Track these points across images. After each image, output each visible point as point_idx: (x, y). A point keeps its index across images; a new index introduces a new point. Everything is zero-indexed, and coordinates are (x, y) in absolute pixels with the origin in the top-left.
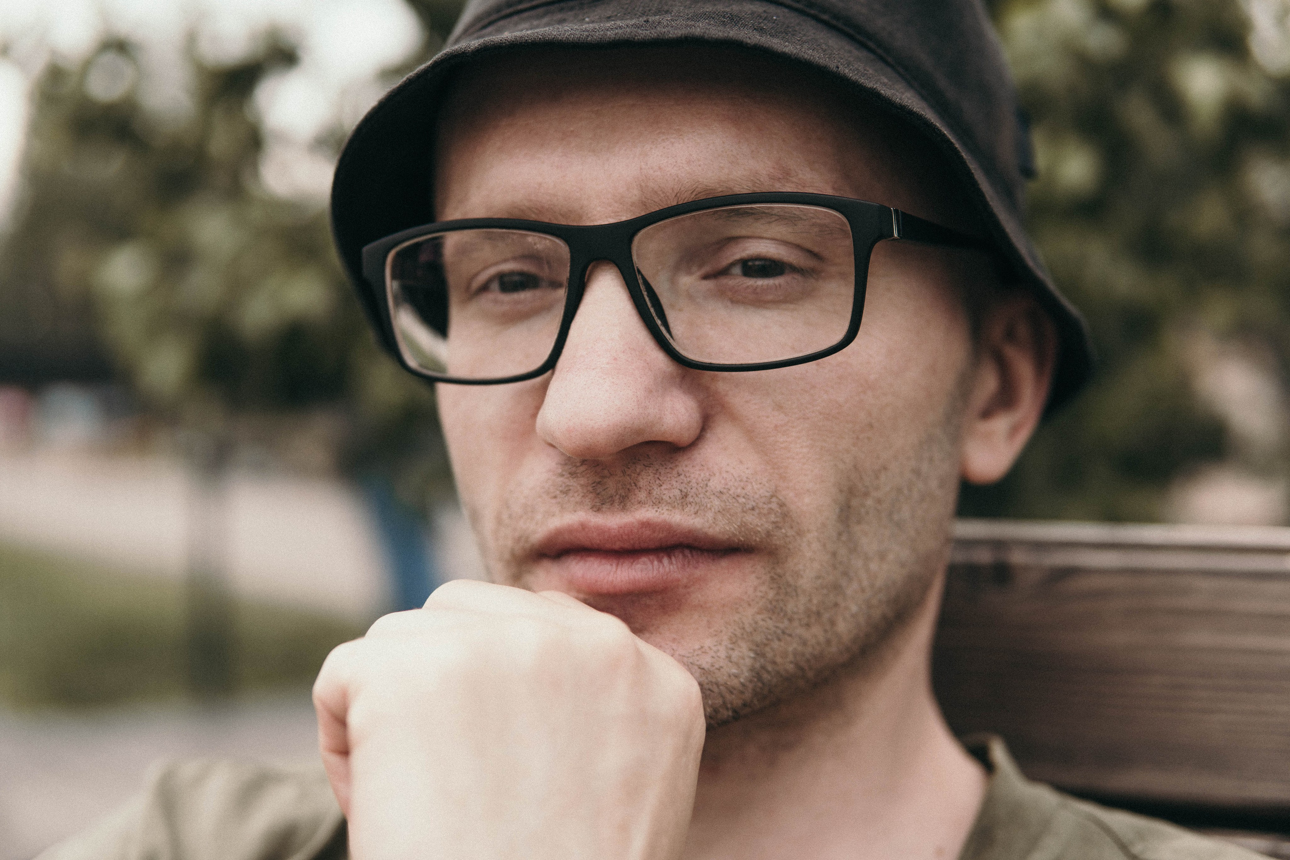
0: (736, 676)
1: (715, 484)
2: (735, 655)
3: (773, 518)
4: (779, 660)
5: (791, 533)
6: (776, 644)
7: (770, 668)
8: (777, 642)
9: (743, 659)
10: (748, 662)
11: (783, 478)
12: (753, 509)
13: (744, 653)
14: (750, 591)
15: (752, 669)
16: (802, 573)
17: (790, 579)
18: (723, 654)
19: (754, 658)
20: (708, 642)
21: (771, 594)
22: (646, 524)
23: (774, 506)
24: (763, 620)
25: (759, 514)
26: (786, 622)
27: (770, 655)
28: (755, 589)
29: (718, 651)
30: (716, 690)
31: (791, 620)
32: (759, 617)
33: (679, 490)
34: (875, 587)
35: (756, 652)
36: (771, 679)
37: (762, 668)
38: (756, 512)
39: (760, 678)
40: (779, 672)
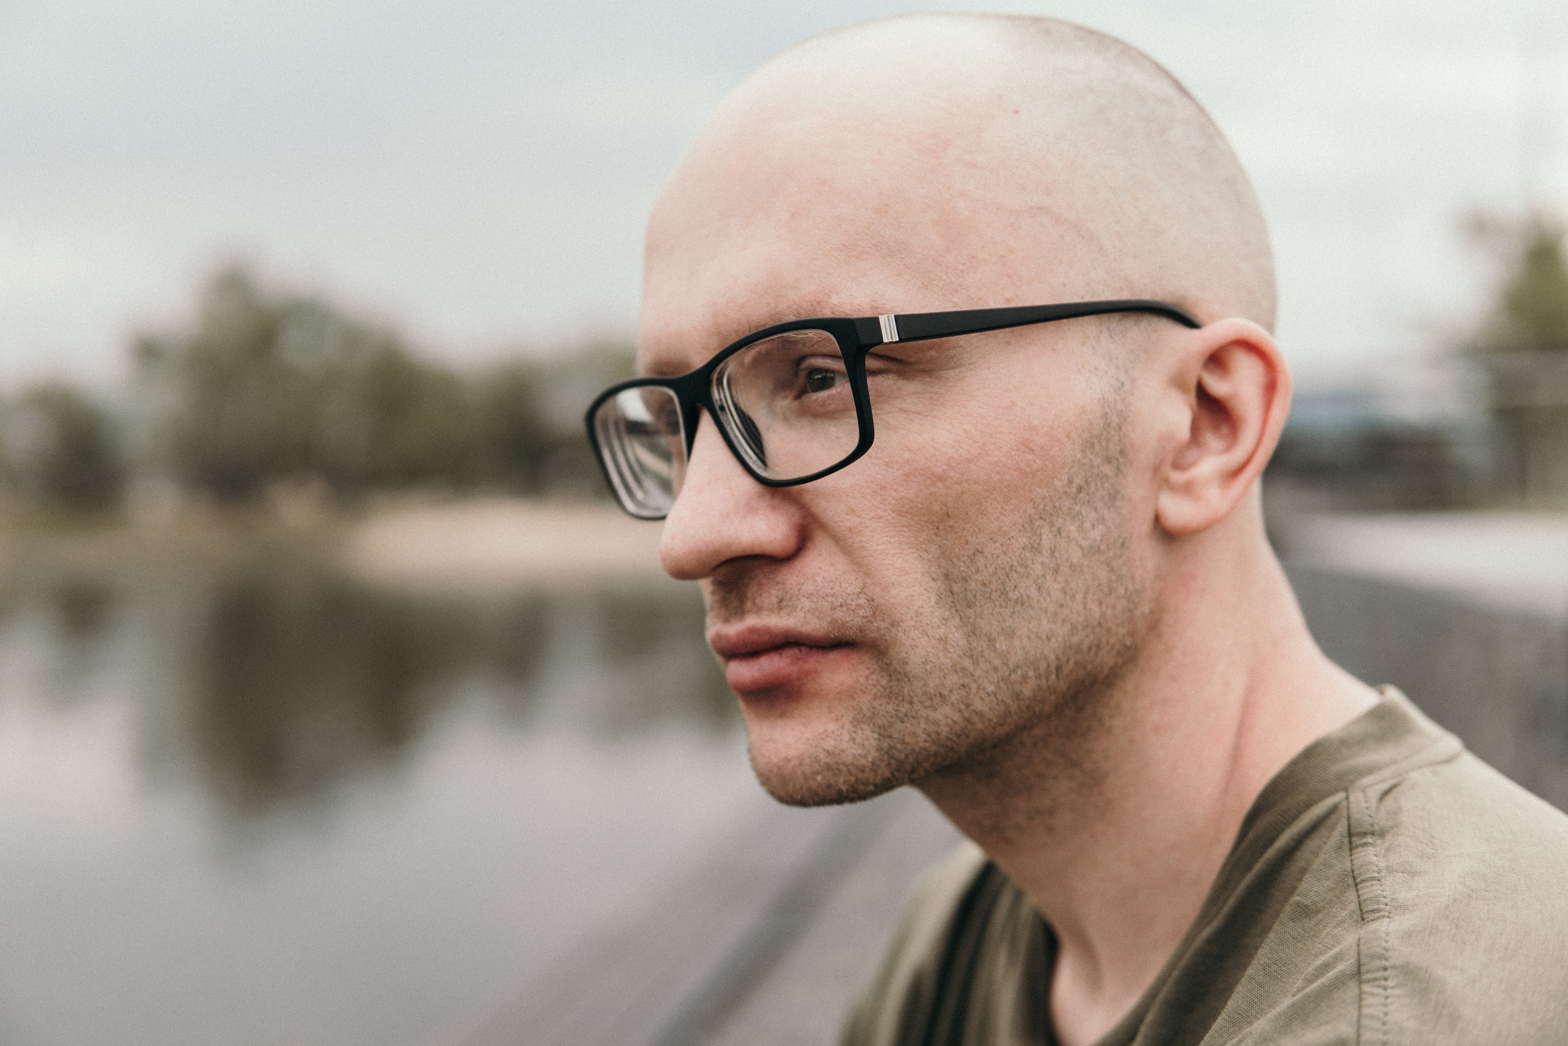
0: (865, 757)
1: (808, 588)
2: (859, 737)
3: (861, 613)
4: (908, 739)
5: (883, 625)
6: (899, 725)
7: (899, 746)
8: (900, 724)
9: (868, 740)
10: (874, 743)
11: (867, 574)
12: (841, 606)
13: (868, 737)
14: (862, 680)
15: (879, 749)
16: (906, 660)
17: (898, 668)
18: (846, 737)
19: (879, 739)
20: (832, 727)
21: (884, 682)
22: (752, 630)
23: (862, 601)
24: (881, 705)
25: (848, 609)
26: (907, 706)
27: (896, 736)
28: (867, 678)
29: (841, 734)
30: (844, 769)
31: (911, 703)
32: (876, 703)
33: (777, 597)
34: (1011, 666)
35: (880, 734)
36: (907, 757)
37: (891, 747)
38: (845, 609)
39: (891, 757)
40: (913, 750)
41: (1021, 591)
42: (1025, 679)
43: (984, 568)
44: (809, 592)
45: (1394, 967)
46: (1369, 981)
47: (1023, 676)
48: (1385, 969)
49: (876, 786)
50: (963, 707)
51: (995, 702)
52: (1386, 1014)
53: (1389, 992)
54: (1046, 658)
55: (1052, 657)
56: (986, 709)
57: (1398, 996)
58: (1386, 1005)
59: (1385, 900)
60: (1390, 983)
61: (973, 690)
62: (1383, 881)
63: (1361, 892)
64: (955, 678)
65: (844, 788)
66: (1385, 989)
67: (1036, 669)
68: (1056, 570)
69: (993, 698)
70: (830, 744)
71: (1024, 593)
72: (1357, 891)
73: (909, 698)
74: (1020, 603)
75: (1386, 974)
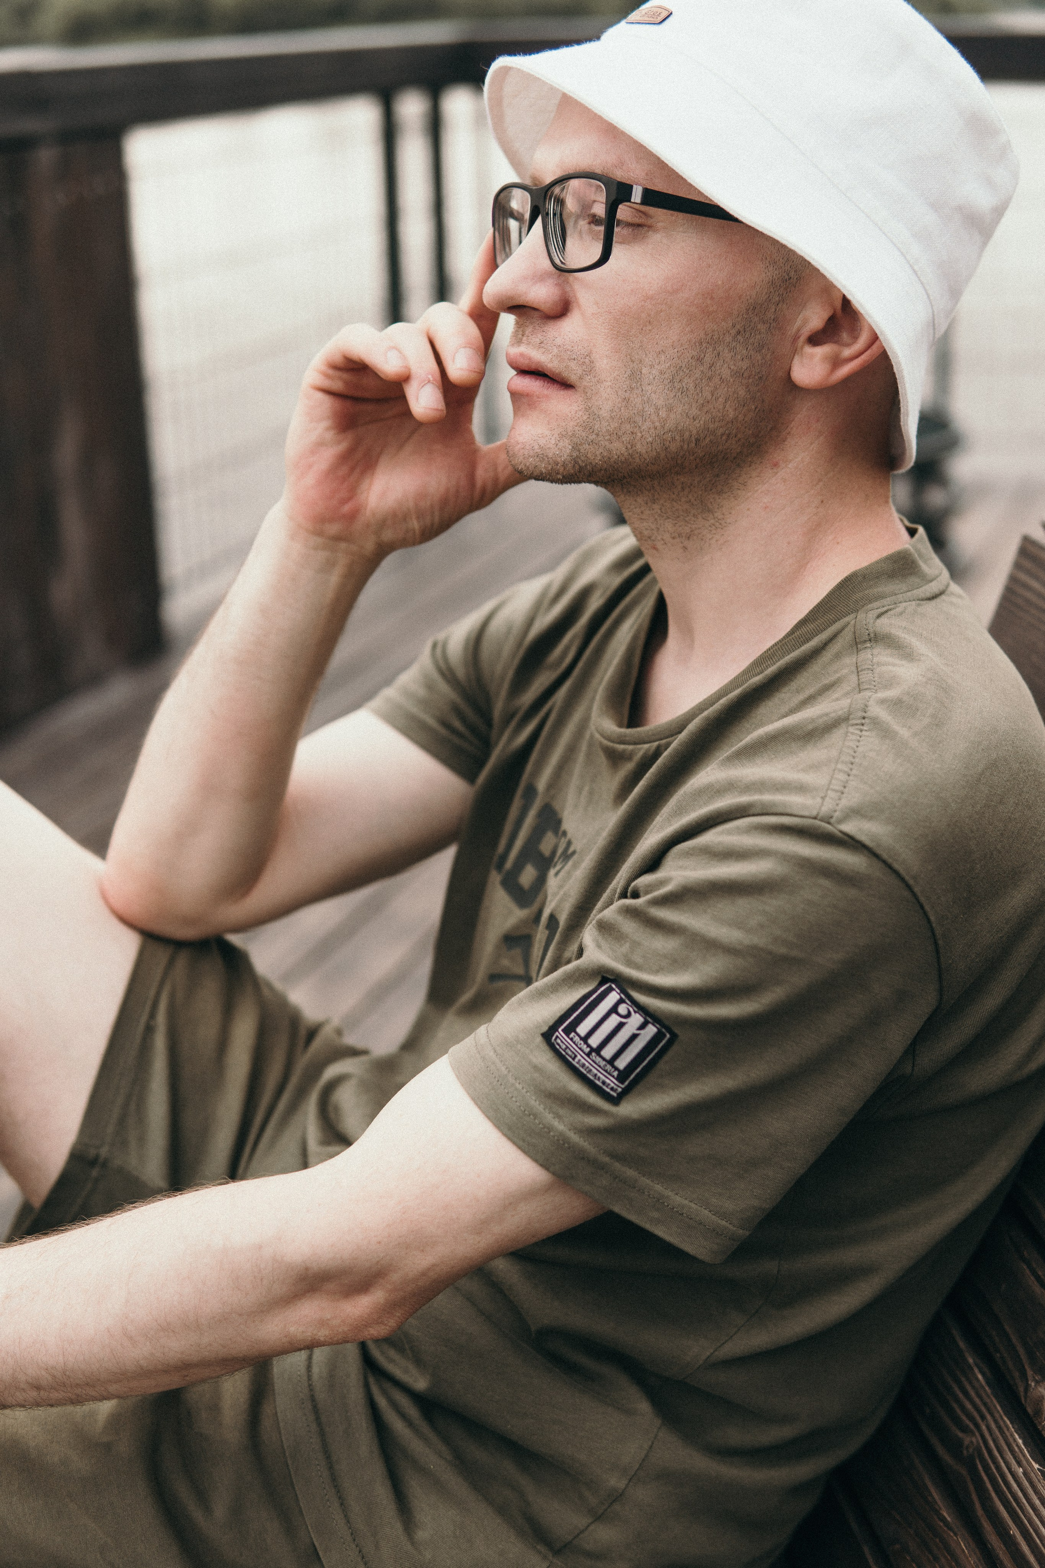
1: (559, 341)
2: (561, 444)
3: (584, 368)
4: (590, 456)
6: (586, 446)
7: (583, 459)
8: (588, 445)
9: (566, 448)
10: (568, 451)
12: (574, 359)
13: (566, 446)
16: (601, 406)
18: (553, 441)
20: (547, 432)
21: (585, 418)
22: (521, 354)
23: (587, 361)
24: (579, 431)
26: (594, 436)
27: (583, 451)
29: (551, 438)
31: (597, 435)
32: (576, 428)
33: (540, 340)
34: (666, 428)
35: (573, 447)
36: (586, 465)
37: (577, 457)
38: (576, 362)
39: (576, 462)
40: (591, 463)
41: (684, 384)
42: (673, 439)
43: (663, 363)
44: (559, 344)
45: (870, 718)
46: (853, 725)
47: (672, 437)
48: (864, 718)
49: (564, 477)
50: (629, 446)
51: (650, 449)
52: (857, 747)
53: (864, 733)
54: (691, 432)
55: (694, 432)
56: (644, 451)
57: (868, 736)
58: (859, 741)
59: (874, 683)
60: (865, 728)
61: (638, 438)
62: (874, 670)
63: (860, 677)
64: (628, 427)
65: (544, 471)
66: (861, 731)
67: (682, 436)
68: (710, 379)
69: (649, 445)
70: (542, 442)
71: (685, 387)
72: (858, 676)
73: (597, 431)
74: (681, 392)
75: (863, 721)
